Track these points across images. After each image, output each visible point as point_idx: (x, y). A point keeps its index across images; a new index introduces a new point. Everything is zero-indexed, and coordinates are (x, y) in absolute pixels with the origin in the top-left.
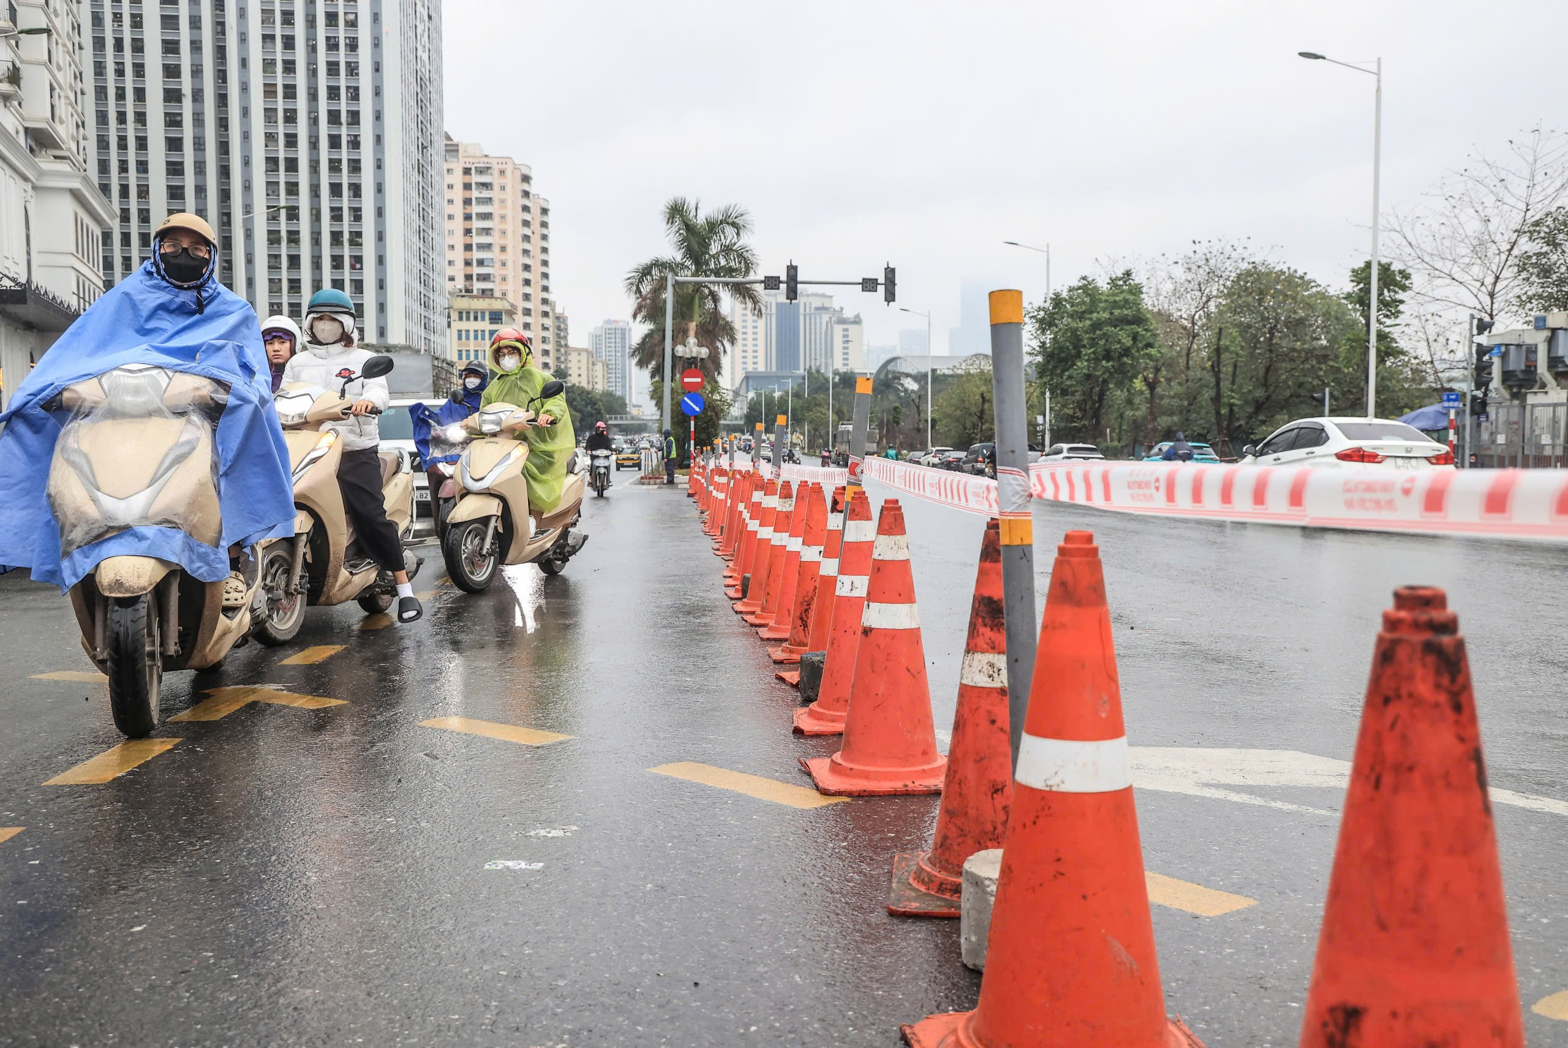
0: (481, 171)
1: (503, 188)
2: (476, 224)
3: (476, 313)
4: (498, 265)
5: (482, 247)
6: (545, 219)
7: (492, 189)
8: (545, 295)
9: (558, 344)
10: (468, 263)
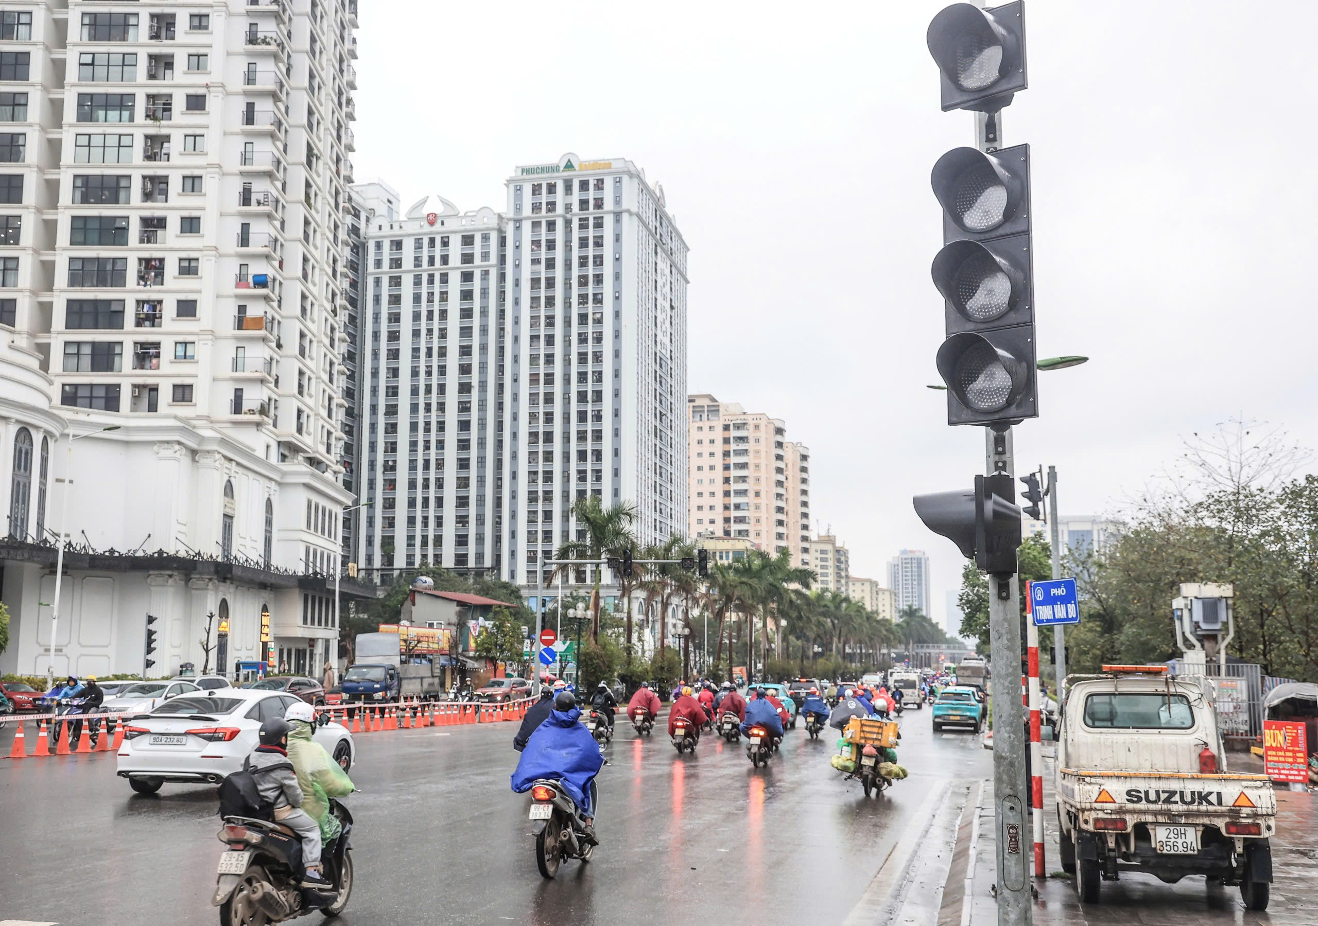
0: (738, 427)
1: (757, 441)
2: (734, 473)
3: (721, 553)
4: (752, 508)
5: (740, 493)
6: (805, 464)
7: (748, 442)
8: (805, 533)
9: (839, 576)
10: (726, 508)
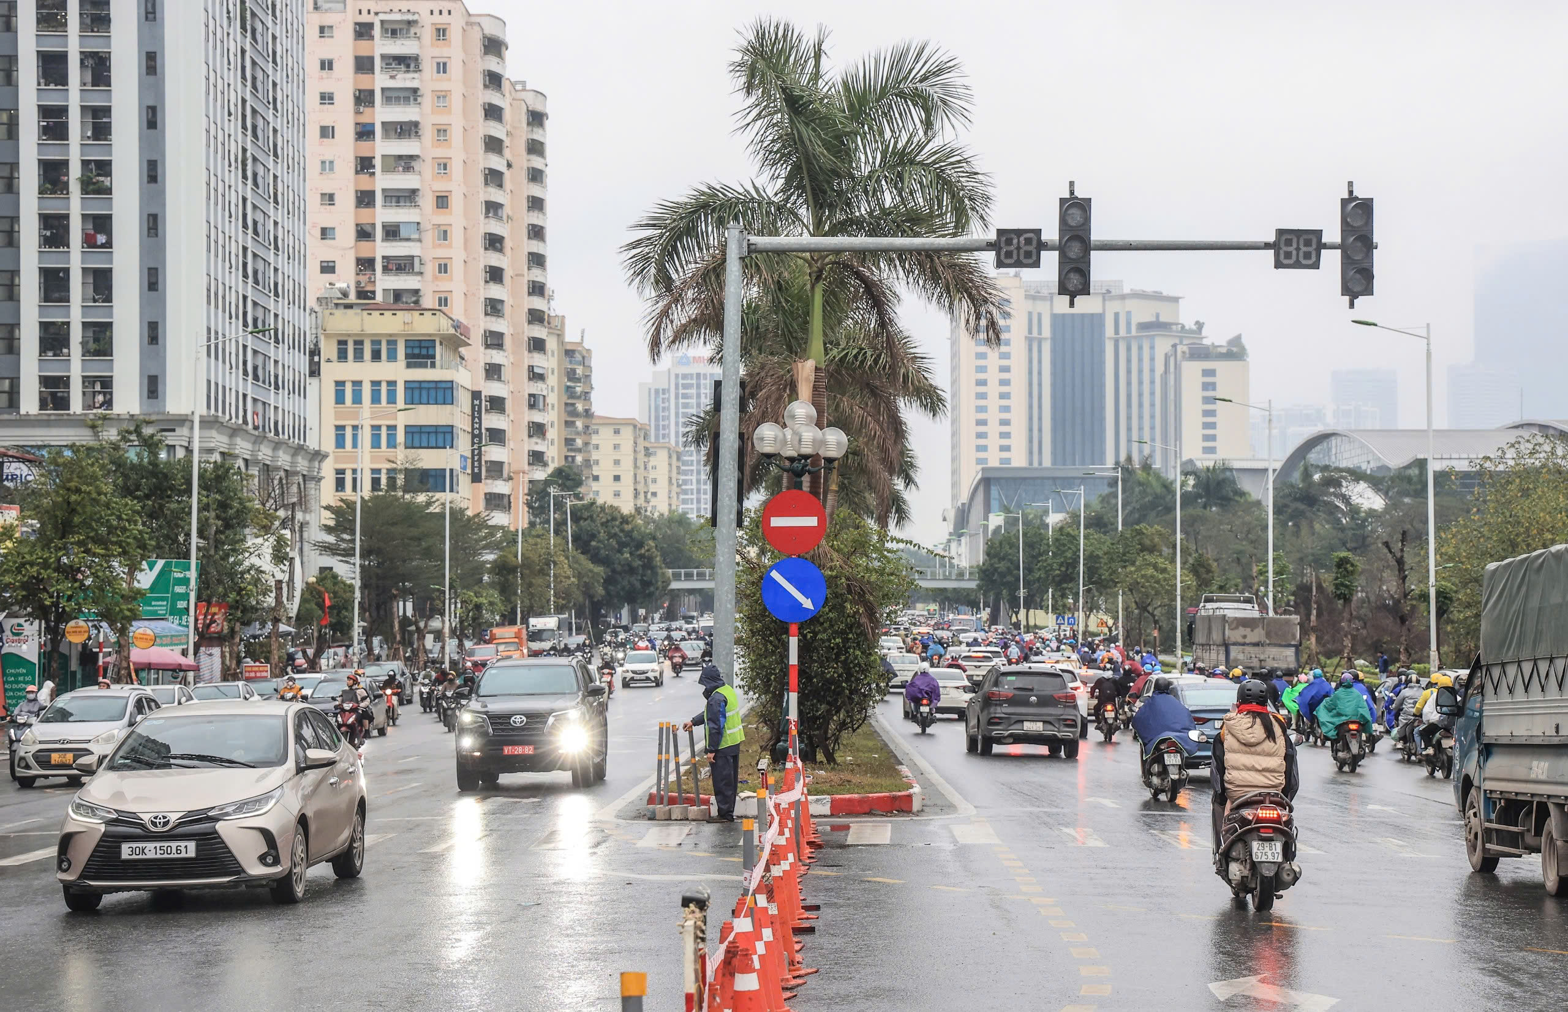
0: (393, 31)
1: (442, 68)
2: (382, 147)
3: (376, 343)
4: (429, 237)
5: (396, 197)
6: (537, 135)
7: (418, 70)
8: (538, 303)
9: (571, 411)
10: (364, 234)
